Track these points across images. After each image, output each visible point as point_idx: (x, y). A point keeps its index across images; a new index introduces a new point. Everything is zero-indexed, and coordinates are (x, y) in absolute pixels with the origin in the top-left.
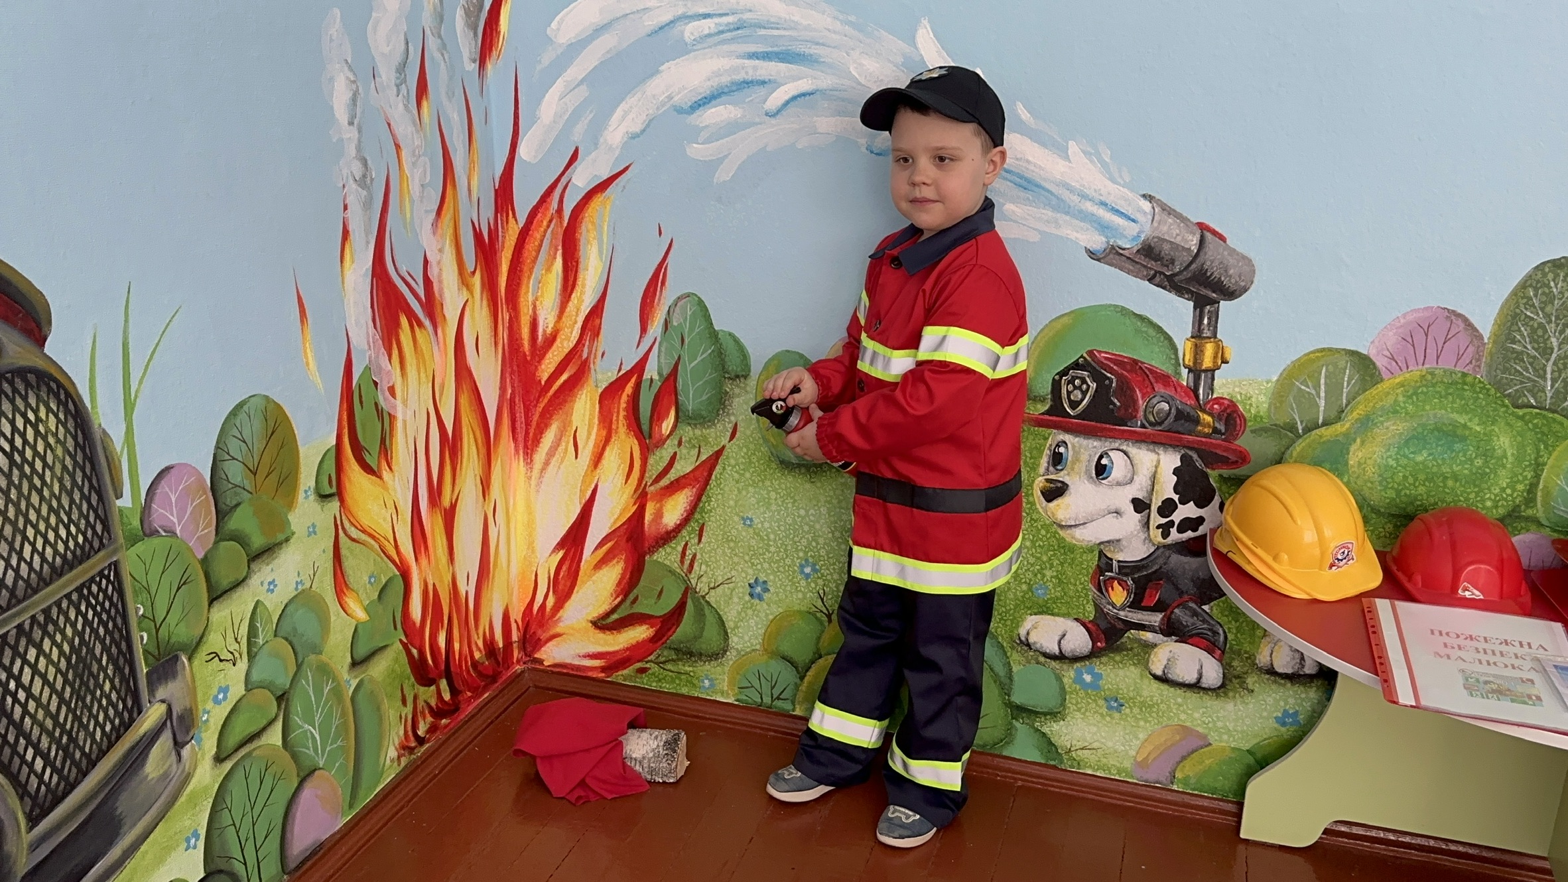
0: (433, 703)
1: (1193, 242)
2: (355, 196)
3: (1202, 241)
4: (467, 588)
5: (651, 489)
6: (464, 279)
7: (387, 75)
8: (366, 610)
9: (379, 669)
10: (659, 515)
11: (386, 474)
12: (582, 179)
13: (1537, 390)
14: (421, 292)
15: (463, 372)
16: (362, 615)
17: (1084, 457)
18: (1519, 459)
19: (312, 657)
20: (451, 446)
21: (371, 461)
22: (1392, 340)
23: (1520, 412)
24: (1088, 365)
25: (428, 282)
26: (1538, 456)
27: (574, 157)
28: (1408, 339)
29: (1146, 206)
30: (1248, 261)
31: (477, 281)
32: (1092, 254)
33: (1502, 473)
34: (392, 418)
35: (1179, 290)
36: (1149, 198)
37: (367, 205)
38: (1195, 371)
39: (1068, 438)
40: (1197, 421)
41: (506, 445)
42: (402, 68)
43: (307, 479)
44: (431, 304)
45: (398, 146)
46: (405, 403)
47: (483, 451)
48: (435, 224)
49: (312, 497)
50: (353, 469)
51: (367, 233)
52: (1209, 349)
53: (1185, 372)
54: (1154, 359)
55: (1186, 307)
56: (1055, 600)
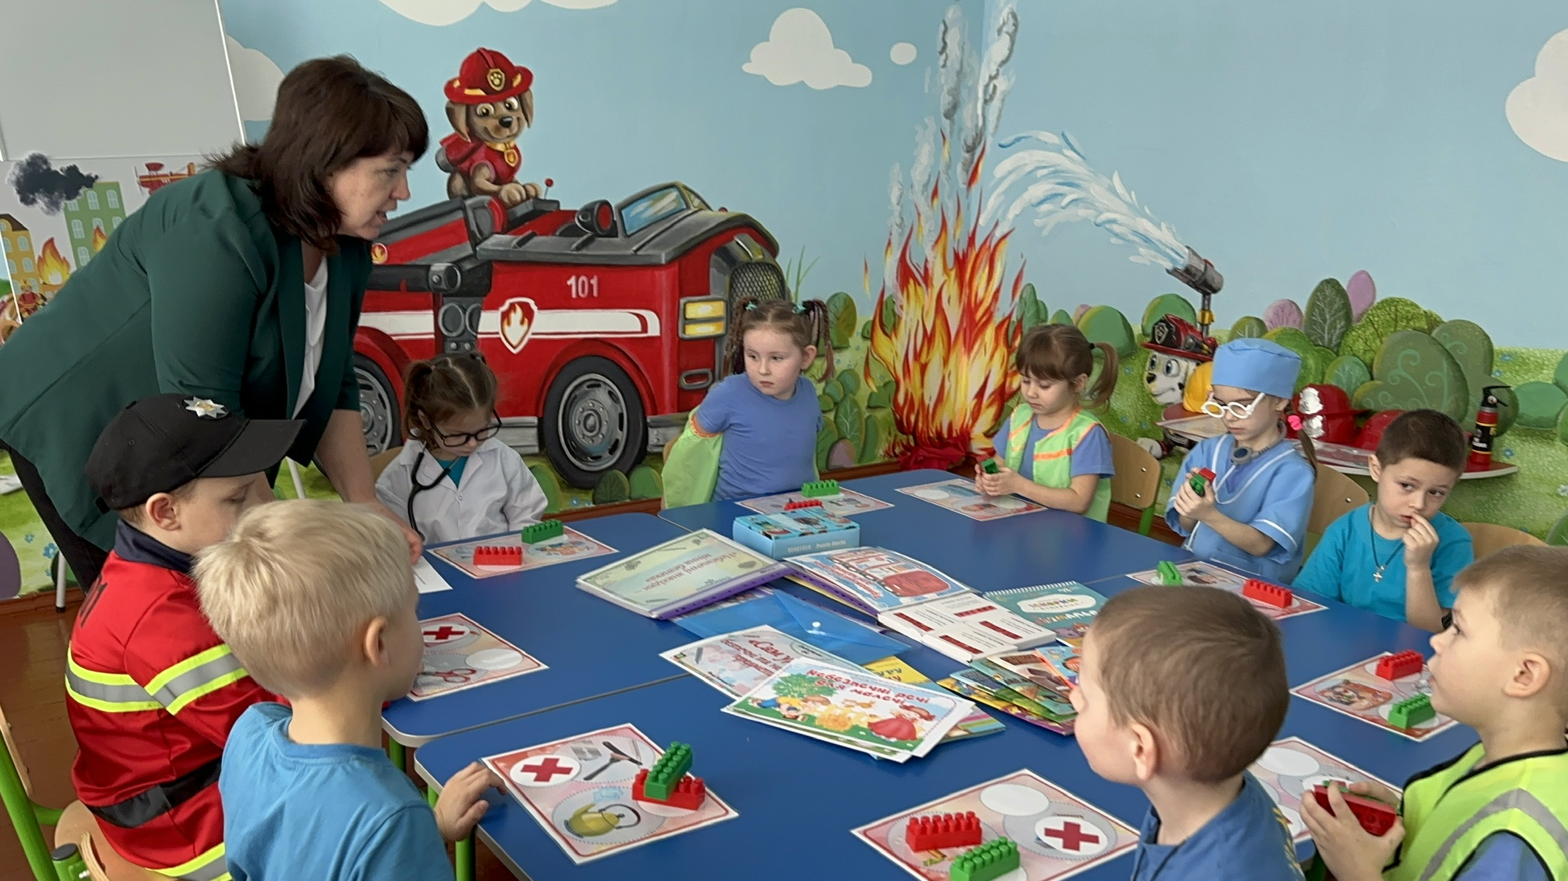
0: (905, 443)
1: (1202, 268)
2: (896, 231)
3: (1206, 268)
4: (930, 402)
5: (1010, 372)
6: (946, 270)
7: (918, 188)
8: (877, 388)
9: (880, 414)
10: (1011, 384)
11: (894, 338)
12: (998, 234)
13: (1322, 338)
14: (922, 272)
15: (939, 309)
16: (875, 390)
17: (1162, 362)
18: (1316, 370)
19: (851, 395)
20: (929, 339)
21: (888, 331)
22: (1271, 314)
23: (1317, 348)
24: (1166, 321)
25: (926, 269)
26: (1323, 369)
27: (997, 225)
28: (1277, 314)
29: (1187, 251)
30: (1220, 276)
31: (953, 273)
32: (1168, 271)
33: (1311, 376)
34: (900, 318)
35: (1197, 288)
36: (1188, 247)
37: (901, 235)
38: (1202, 325)
39: (1156, 353)
40: (1202, 348)
41: (960, 347)
42: (926, 185)
43: (859, 328)
44: (927, 278)
45: (919, 214)
46: (907, 314)
47: (946, 346)
48: (934, 247)
49: (860, 336)
50: (879, 331)
51: (899, 245)
52: (1207, 315)
53: (1198, 325)
54: (1188, 320)
55: (1199, 295)
56: (1149, 431)
